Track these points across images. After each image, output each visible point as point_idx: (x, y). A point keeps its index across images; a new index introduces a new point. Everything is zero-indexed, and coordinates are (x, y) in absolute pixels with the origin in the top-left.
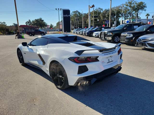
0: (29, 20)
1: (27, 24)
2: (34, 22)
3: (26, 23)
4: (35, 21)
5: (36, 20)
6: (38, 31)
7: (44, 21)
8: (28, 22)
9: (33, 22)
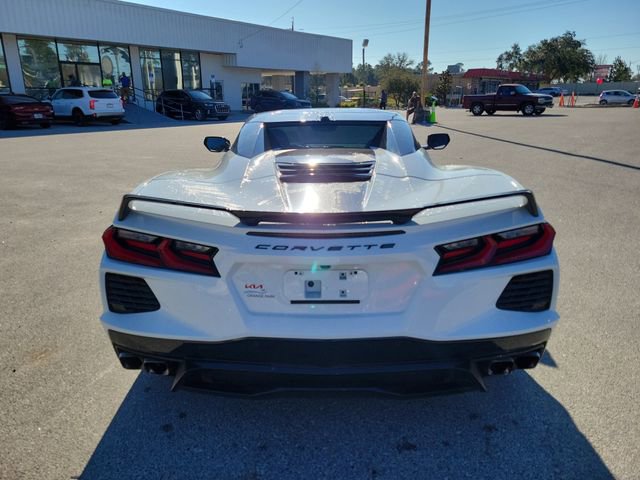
0: (516, 47)
1: (501, 66)
2: (534, 53)
3: (500, 59)
4: (539, 48)
5: (545, 43)
6: (512, 93)
7: (583, 47)
8: (509, 56)
9: (531, 52)
